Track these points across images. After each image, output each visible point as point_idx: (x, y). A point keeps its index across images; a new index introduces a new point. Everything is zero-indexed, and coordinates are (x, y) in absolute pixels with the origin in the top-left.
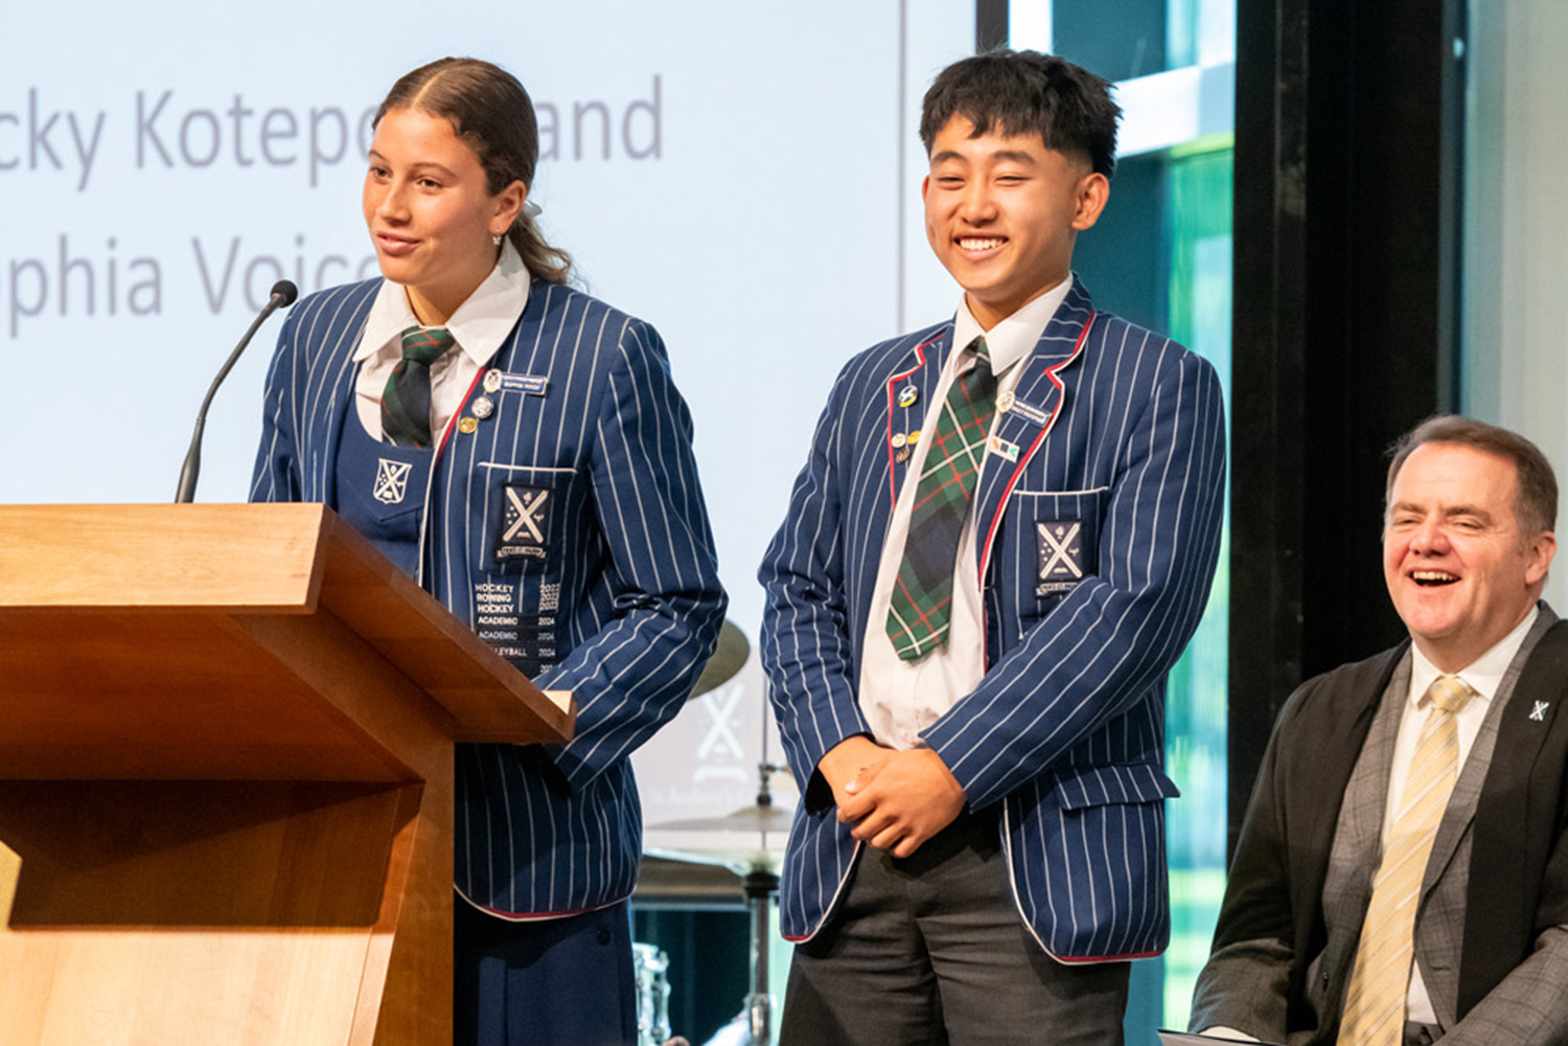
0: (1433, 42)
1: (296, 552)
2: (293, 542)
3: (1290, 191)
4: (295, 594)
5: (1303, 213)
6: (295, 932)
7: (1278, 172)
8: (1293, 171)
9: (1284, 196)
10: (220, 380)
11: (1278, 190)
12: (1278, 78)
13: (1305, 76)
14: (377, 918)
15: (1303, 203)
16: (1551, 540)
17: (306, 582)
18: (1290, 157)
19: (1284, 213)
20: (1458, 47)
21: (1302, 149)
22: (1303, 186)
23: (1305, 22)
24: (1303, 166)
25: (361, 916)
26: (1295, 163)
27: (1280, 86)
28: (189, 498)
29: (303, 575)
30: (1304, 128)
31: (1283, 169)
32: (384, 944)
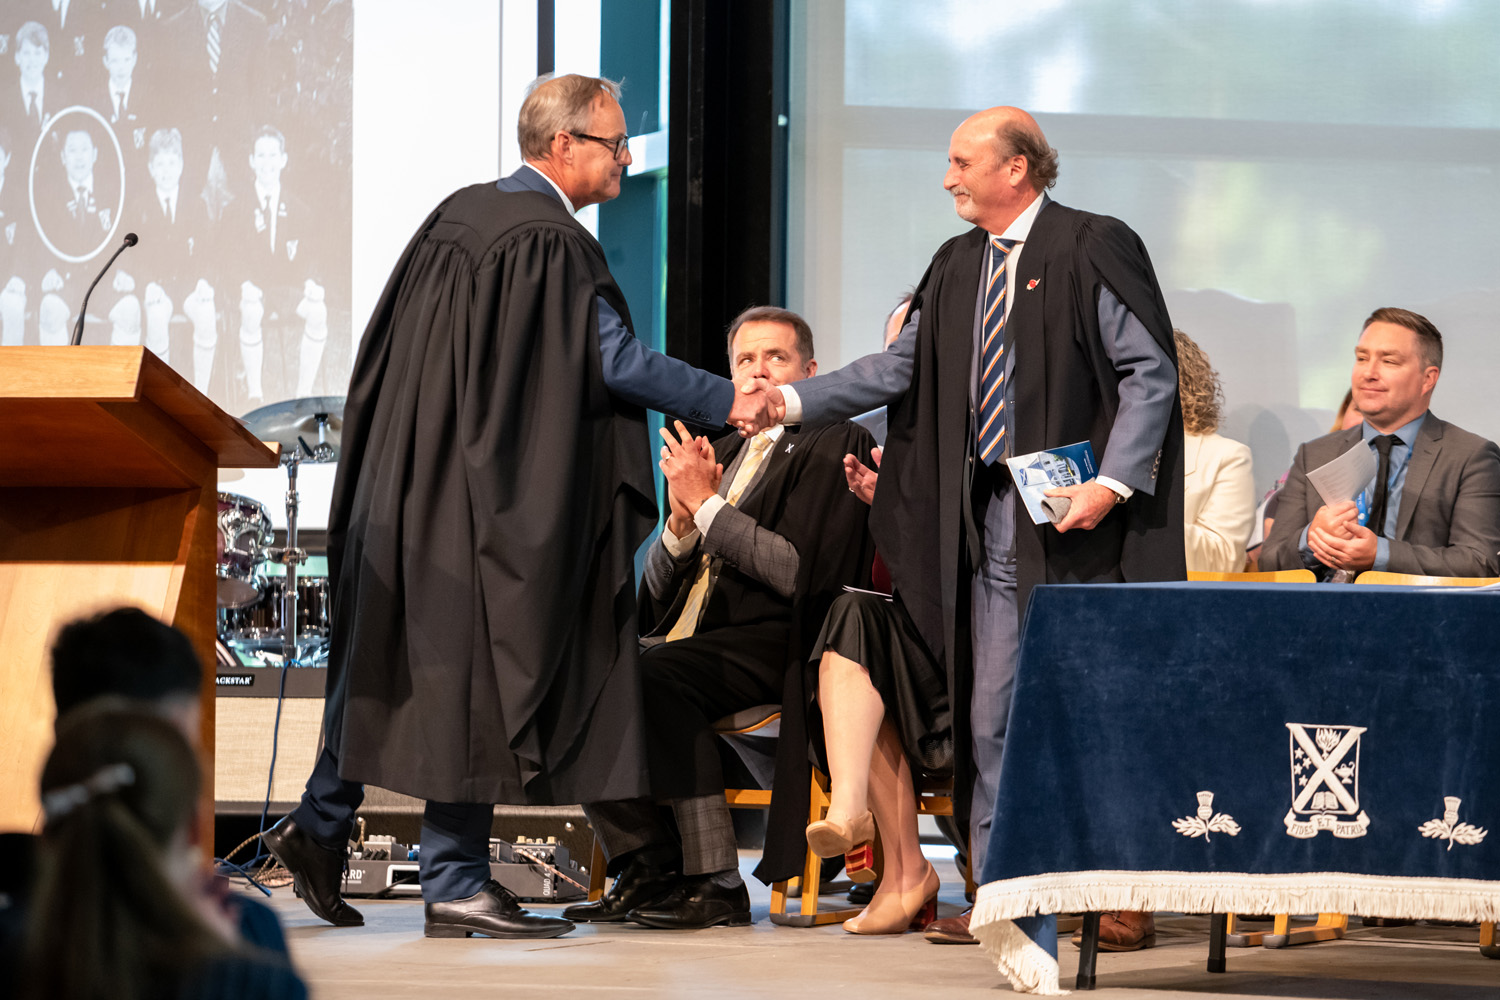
0: (768, 118)
1: (129, 371)
2: (128, 365)
3: (694, 193)
4: (130, 392)
5: (701, 203)
6: (135, 564)
7: (689, 184)
8: (696, 182)
9: (692, 195)
10: (95, 283)
11: (689, 192)
12: (689, 134)
13: (702, 134)
14: (176, 556)
15: (701, 198)
16: (815, 364)
17: (134, 386)
18: (695, 175)
19: (691, 204)
20: (782, 121)
21: (701, 171)
22: (701, 190)
23: (702, 107)
24: (701, 180)
25: (167, 556)
26: (697, 177)
27: (690, 139)
28: (78, 343)
29: (133, 382)
30: (701, 160)
31: (692, 181)
32: (180, 570)
